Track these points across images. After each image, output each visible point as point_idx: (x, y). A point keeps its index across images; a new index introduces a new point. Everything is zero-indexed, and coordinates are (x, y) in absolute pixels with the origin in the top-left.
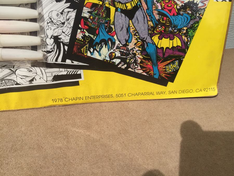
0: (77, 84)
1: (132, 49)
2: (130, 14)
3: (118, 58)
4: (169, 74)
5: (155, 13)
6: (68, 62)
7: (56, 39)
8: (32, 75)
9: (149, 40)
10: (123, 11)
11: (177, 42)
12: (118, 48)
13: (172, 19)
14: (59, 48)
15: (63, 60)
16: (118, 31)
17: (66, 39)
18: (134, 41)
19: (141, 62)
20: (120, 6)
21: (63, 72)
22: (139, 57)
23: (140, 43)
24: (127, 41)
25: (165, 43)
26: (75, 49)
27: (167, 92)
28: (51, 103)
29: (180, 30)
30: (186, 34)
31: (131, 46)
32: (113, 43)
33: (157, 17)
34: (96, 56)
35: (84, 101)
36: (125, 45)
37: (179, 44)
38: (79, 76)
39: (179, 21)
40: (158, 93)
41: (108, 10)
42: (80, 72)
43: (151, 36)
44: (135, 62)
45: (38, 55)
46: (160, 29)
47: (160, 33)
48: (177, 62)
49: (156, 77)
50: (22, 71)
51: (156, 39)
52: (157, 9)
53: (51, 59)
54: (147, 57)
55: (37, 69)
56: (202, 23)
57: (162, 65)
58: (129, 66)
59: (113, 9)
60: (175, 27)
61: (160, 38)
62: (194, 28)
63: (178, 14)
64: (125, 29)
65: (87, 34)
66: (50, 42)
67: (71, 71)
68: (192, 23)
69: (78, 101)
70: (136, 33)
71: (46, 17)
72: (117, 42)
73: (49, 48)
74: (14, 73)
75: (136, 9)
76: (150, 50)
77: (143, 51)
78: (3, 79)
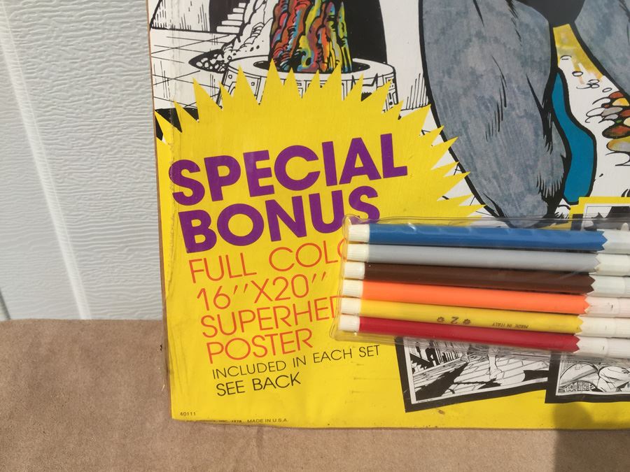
78: (576, 380)
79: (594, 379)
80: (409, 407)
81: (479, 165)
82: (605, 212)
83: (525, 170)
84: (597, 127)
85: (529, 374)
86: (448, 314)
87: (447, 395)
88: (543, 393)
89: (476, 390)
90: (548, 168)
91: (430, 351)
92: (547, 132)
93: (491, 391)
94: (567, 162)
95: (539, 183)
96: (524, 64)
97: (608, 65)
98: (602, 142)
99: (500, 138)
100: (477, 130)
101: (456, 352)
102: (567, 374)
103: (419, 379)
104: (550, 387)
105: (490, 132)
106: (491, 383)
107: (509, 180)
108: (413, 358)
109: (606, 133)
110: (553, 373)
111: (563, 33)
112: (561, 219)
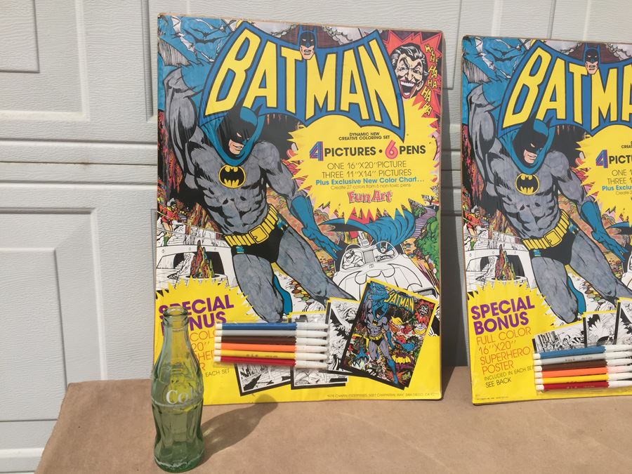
0: (344, 385)
1: (380, 363)
2: (378, 343)
3: (371, 368)
4: (405, 381)
5: (393, 342)
6: (340, 370)
7: (335, 356)
8: (318, 377)
9: (389, 358)
10: (373, 341)
11: (408, 360)
12: (370, 362)
13: (403, 345)
14: (336, 361)
15: (337, 369)
16: (371, 352)
17: (340, 356)
18: (380, 358)
19: (386, 372)
20: (371, 338)
21: (336, 376)
22: (384, 369)
23: (384, 359)
24: (376, 358)
25: (400, 360)
26: (345, 363)
27: (405, 395)
28: (327, 398)
29: (409, 352)
30: (413, 355)
31: (378, 361)
32: (368, 359)
33: (394, 344)
34: (357, 367)
35: (348, 398)
36: (375, 361)
37: (410, 361)
38: (346, 380)
39: (408, 347)
40: (398, 395)
41: (365, 340)
42: (347, 377)
43: (391, 355)
44: (382, 371)
45: (324, 365)
46: (396, 351)
47: (397, 354)
48: (409, 373)
49: (396, 382)
50: (313, 375)
51: (394, 357)
52: (393, 340)
53: (330, 368)
54: (389, 369)
55: (322, 374)
56: (422, 348)
57: (399, 375)
58: (377, 374)
59: (368, 340)
60: (406, 350)
61: (397, 357)
62: (417, 351)
63: (407, 343)
64: (375, 351)
65: (352, 353)
66: (331, 357)
67: (341, 376)
68: (416, 348)
69: (344, 398)
70: (382, 353)
71: (331, 344)
72: (370, 359)
73: (330, 361)
74: (308, 376)
75: (381, 340)
76: (391, 364)
77: (386, 365)
78: (301, 380)
79: (307, 379)
80: (242, 394)
81: (256, 303)
82: (298, 317)
83: (270, 305)
84: (290, 290)
85: (284, 378)
86: (250, 354)
87: (255, 388)
88: (290, 385)
89: (265, 385)
90: (278, 304)
91: (247, 370)
92: (275, 292)
93: (271, 386)
94: (283, 301)
95: (276, 308)
96: (265, 274)
97: (289, 273)
98: (292, 295)
99: (261, 295)
100: (254, 293)
101: (256, 370)
102: (298, 377)
103: (245, 381)
104: (292, 382)
105: (258, 294)
106: (270, 382)
107: (266, 308)
108: (241, 373)
109: (293, 292)
110: (292, 377)
111: (274, 265)
112: (285, 320)
